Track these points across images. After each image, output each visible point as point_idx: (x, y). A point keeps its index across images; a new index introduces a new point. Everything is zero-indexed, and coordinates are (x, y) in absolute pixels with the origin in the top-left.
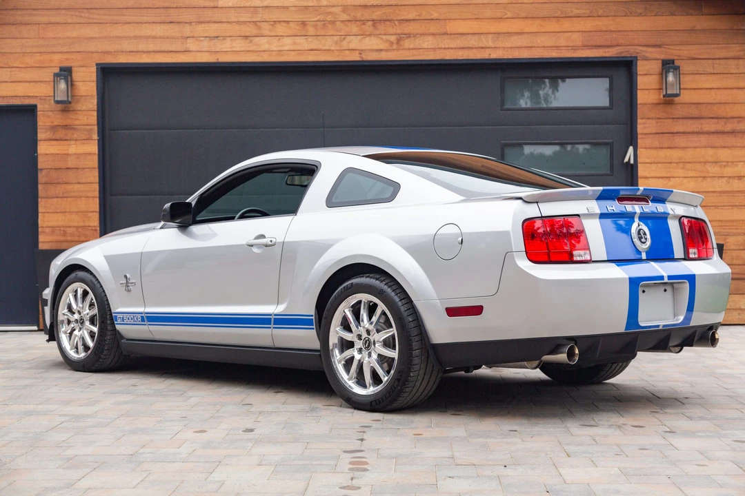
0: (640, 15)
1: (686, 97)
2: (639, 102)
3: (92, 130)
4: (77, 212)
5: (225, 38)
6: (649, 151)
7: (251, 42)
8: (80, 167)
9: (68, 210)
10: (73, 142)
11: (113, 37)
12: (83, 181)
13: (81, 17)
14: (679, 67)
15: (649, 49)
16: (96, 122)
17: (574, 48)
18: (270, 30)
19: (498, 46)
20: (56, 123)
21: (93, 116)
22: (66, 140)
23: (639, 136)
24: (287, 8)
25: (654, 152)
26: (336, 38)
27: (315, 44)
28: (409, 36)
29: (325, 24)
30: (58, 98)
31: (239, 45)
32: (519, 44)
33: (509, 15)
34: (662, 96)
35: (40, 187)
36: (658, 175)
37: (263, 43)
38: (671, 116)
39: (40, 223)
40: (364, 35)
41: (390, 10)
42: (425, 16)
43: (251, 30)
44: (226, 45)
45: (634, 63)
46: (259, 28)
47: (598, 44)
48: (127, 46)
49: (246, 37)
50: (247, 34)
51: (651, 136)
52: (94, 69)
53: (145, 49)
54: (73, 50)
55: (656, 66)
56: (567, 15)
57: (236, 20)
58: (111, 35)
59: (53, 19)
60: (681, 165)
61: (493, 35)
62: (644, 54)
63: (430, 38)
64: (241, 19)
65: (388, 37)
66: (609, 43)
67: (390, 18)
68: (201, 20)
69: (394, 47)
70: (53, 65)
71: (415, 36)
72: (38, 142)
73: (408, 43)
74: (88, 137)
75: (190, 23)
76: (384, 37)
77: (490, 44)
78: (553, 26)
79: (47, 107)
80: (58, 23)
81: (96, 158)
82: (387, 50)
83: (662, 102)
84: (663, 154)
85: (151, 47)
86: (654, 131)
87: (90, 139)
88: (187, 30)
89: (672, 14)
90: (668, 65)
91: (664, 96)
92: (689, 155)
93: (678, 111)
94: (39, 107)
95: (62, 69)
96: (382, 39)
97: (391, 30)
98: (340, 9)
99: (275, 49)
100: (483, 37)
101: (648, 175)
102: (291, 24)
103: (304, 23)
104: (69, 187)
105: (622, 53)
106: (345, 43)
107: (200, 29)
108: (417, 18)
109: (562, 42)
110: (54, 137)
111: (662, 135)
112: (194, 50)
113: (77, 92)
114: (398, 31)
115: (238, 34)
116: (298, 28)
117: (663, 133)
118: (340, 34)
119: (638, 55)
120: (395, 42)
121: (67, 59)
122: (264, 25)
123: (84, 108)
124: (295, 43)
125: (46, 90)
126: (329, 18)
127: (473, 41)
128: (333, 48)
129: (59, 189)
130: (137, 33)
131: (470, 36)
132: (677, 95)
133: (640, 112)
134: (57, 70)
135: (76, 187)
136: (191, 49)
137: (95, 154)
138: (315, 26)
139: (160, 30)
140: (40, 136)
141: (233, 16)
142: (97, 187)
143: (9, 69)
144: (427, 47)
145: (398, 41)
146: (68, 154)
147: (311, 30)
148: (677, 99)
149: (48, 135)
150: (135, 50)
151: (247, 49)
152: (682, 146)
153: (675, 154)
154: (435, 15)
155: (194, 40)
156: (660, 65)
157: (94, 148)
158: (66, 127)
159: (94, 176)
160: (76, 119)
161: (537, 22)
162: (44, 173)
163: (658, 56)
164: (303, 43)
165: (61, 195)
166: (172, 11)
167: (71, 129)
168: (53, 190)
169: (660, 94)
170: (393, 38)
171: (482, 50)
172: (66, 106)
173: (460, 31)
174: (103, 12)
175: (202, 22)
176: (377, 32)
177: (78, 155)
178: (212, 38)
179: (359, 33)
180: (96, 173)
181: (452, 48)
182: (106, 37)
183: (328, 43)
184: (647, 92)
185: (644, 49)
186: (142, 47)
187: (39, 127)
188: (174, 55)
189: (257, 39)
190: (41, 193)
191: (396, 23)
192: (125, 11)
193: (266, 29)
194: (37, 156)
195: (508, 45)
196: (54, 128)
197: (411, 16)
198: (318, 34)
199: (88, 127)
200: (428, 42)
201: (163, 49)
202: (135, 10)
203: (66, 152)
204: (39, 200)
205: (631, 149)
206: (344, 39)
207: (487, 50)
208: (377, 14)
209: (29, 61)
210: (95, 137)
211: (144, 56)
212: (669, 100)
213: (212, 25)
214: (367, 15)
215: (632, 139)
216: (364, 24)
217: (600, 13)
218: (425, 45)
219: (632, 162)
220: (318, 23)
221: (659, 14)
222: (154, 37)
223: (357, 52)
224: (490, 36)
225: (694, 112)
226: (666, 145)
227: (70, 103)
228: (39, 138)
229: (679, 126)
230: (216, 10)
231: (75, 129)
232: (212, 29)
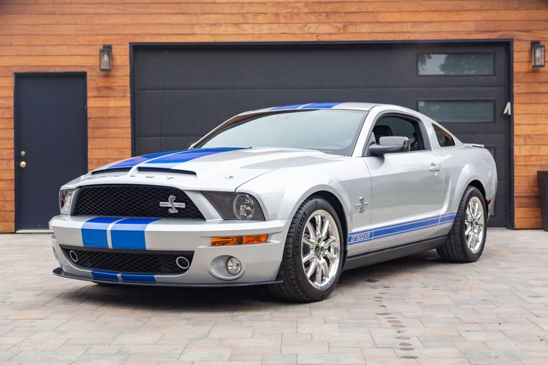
0: (516, 9)
2: (515, 71)
3: (126, 90)
4: (116, 149)
5: (221, 25)
6: (522, 106)
7: (239, 27)
8: (118, 116)
9: (109, 147)
10: (113, 99)
11: (141, 24)
12: (120, 126)
13: (118, 9)
14: (544, 46)
15: (522, 34)
16: (129, 85)
17: (469, 33)
18: (253, 19)
19: (415, 31)
20: (100, 85)
21: (127, 80)
22: (107, 97)
23: (515, 95)
24: (264, 3)
25: (526, 107)
26: (300, 25)
27: (285, 29)
28: (352, 23)
29: (292, 15)
30: (103, 67)
31: (231, 30)
32: (430, 30)
33: (423, 9)
34: (531, 67)
35: (89, 131)
36: (528, 123)
37: (248, 28)
38: (538, 81)
39: (89, 156)
40: (320, 23)
41: (338, 5)
42: (363, 9)
43: (240, 19)
44: (222, 30)
45: (511, 43)
46: (245, 18)
47: (486, 30)
48: (151, 30)
49: (236, 24)
50: (237, 22)
51: (523, 95)
52: (128, 47)
53: (164, 33)
54: (112, 33)
55: (527, 46)
56: (464, 9)
57: (229, 12)
58: (140, 22)
59: (99, 11)
60: (544, 116)
61: (411, 23)
62: (518, 37)
63: (367, 25)
64: (233, 12)
65: (337, 24)
66: (494, 30)
67: (338, 11)
68: (204, 12)
69: (342, 31)
70: (97, 43)
71: (356, 23)
72: (88, 99)
73: (351, 29)
74: (123, 95)
75: (196, 14)
76: (334, 24)
77: (410, 30)
78: (454, 17)
79: (94, 73)
80: (102, 14)
81: (129, 110)
82: (336, 34)
83: (531, 71)
84: (532, 107)
85: (168, 31)
86: (525, 91)
87: (125, 96)
88: (194, 19)
89: (538, 9)
90: (535, 45)
91: (533, 67)
93: (542, 77)
94: (88, 74)
95: (104, 46)
96: (332, 26)
97: (339, 20)
98: (303, 4)
99: (257, 33)
100: (404, 25)
101: (521, 123)
102: (269, 15)
103: (277, 15)
104: (110, 131)
105: (502, 36)
106: (306, 29)
107: (203, 19)
108: (358, 11)
109: (461, 28)
110: (99, 95)
111: (530, 95)
112: (200, 33)
113: (115, 63)
114: (345, 21)
115: (230, 22)
116: (273, 18)
117: (531, 93)
118: (302, 22)
119: (514, 38)
120: (342, 28)
121: (108, 40)
122: (249, 16)
123: (120, 74)
124: (270, 29)
125: (94, 61)
126: (295, 11)
127: (397, 28)
128: (298, 32)
129: (103, 132)
130: (158, 21)
131: (395, 24)
132: (542, 66)
133: (516, 78)
134: (101, 47)
135: (115, 130)
136: (197, 33)
137: (128, 107)
138: (285, 17)
139: (175, 19)
140: (89, 94)
141: (227, 9)
142: (129, 130)
143: (67, 47)
144: (364, 32)
145: (344, 27)
146: (109, 108)
147: (282, 20)
148: (541, 69)
149: (95, 93)
150: (157, 33)
151: (237, 33)
152: (545, 102)
153: (540, 108)
154: (371, 9)
155: (199, 26)
156: (530, 45)
157: (127, 103)
158: (108, 88)
159: (128, 123)
160: (115, 82)
161: (443, 14)
162: (92, 120)
163: (528, 39)
164: (277, 29)
165: (104, 136)
166: (183, 5)
167: (111, 89)
168: (99, 133)
169: (529, 66)
170: (340, 25)
171: (404, 34)
172: (107, 73)
173: (388, 20)
174: (134, 5)
175: (205, 14)
176: (329, 21)
177: (116, 108)
178: (211, 25)
179: (317, 21)
180: (129, 121)
181: (382, 33)
182: (136, 24)
183: (295, 29)
184: (520, 64)
185: (519, 33)
186: (162, 31)
187: (88, 88)
188: (184, 37)
189: (244, 25)
190: (89, 135)
191: (343, 14)
192: (150, 5)
193: (250, 18)
194: (87, 108)
195: (422, 30)
196: (99, 89)
197: (353, 10)
198: (288, 22)
199: (123, 88)
200: (365, 28)
201: (177, 32)
202: (157, 5)
203: (108, 106)
204: (89, 140)
205: (509, 105)
206: (306, 26)
207: (407, 34)
208: (329, 8)
209: (81, 40)
210: (129, 95)
211: (163, 37)
212: (536, 70)
213: (211, 15)
214: (322, 8)
215: (509, 97)
216: (320, 15)
217: (487, 8)
218: (363, 30)
219: (509, 113)
220: (287, 14)
221: (529, 8)
222: (170, 24)
223: (315, 35)
224: (409, 24)
226: (534, 102)
227: (111, 71)
228: (88, 96)
229: (543, 88)
230: (214, 4)
231: (114, 89)
232: (212, 19)
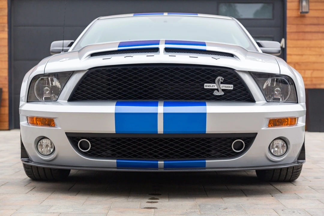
1: (312, 14)
2: (287, 16)
3: (5, 26)
6: (293, 41)
16: (7, 22)
21: (5, 19)
23: (288, 34)
25: (295, 42)
36: (297, 53)
38: (304, 24)
51: (293, 33)
60: (308, 49)
74: (2, 29)
81: (6, 41)
83: (299, 16)
84: (300, 43)
86: (295, 30)
87: (3, 31)
91: (301, 13)
92: (313, 43)
93: (307, 21)
101: (292, 54)
111: (299, 33)
123: (1, 15)
132: (307, 12)
133: (288, 21)
137: (6, 39)
148: (307, 15)
152: (309, 38)
153: (306, 43)
157: (5, 35)
159: (5, 50)
169: (298, 12)
184: (292, 11)
199: (2, 24)
205: (283, 40)
210: (6, 29)
212: (303, 15)
215: (284, 35)
219: (284, 46)
225: (315, 21)
226: (301, 38)
229: (308, 29)
